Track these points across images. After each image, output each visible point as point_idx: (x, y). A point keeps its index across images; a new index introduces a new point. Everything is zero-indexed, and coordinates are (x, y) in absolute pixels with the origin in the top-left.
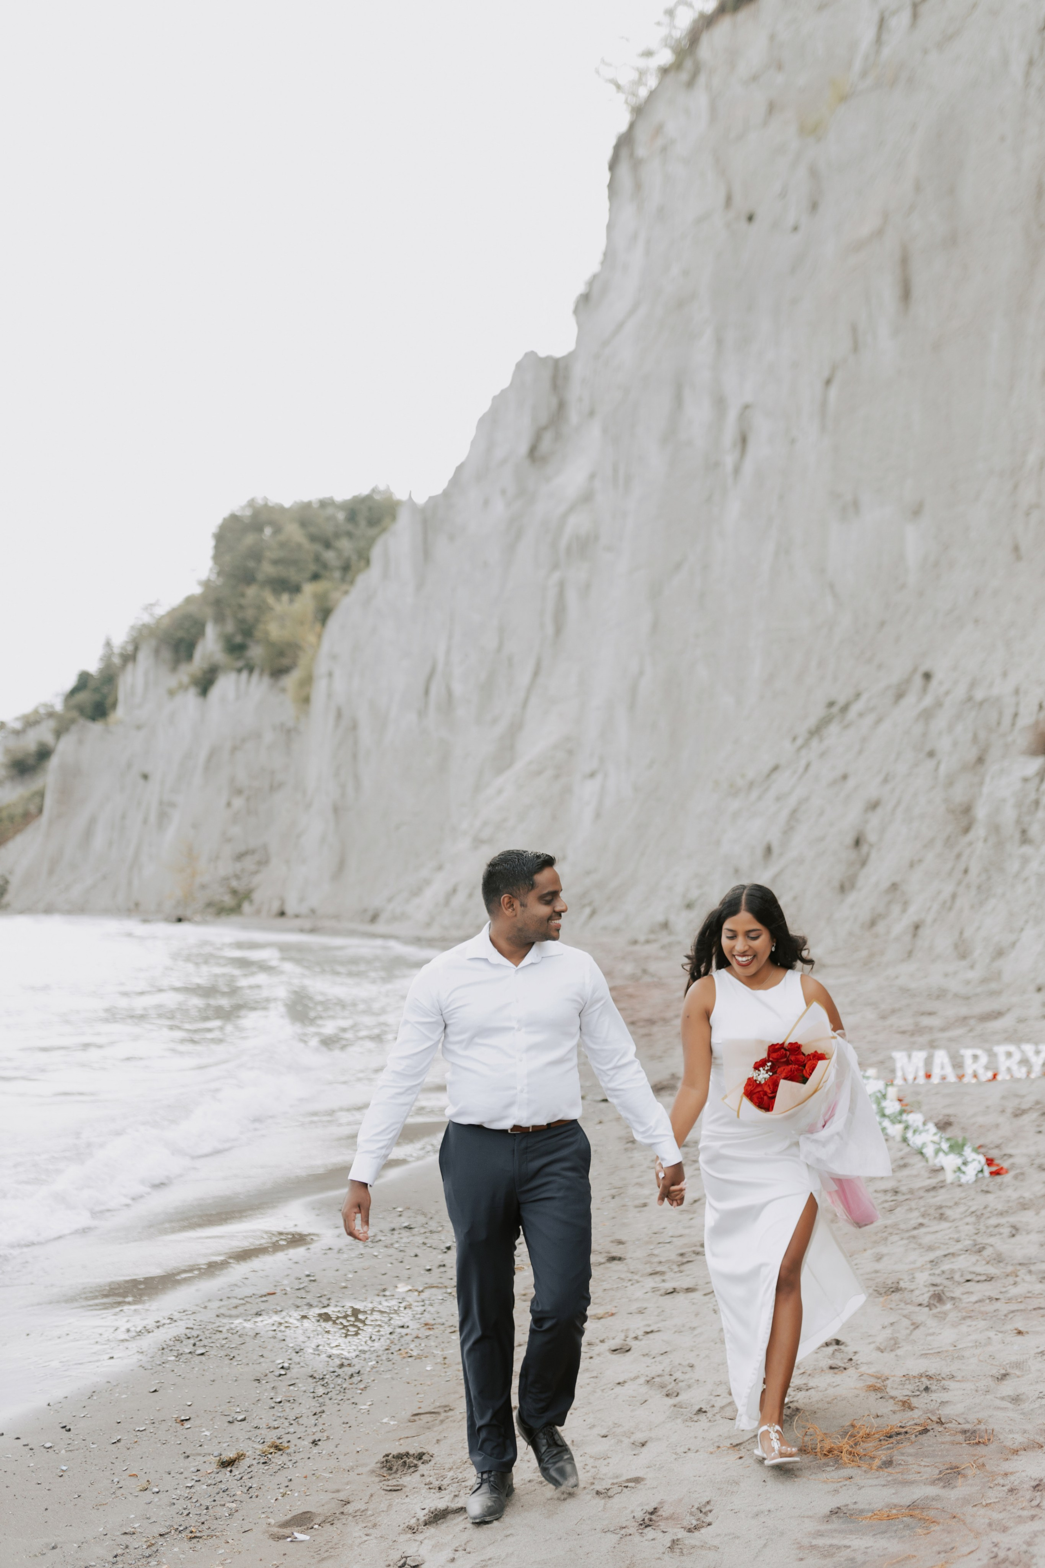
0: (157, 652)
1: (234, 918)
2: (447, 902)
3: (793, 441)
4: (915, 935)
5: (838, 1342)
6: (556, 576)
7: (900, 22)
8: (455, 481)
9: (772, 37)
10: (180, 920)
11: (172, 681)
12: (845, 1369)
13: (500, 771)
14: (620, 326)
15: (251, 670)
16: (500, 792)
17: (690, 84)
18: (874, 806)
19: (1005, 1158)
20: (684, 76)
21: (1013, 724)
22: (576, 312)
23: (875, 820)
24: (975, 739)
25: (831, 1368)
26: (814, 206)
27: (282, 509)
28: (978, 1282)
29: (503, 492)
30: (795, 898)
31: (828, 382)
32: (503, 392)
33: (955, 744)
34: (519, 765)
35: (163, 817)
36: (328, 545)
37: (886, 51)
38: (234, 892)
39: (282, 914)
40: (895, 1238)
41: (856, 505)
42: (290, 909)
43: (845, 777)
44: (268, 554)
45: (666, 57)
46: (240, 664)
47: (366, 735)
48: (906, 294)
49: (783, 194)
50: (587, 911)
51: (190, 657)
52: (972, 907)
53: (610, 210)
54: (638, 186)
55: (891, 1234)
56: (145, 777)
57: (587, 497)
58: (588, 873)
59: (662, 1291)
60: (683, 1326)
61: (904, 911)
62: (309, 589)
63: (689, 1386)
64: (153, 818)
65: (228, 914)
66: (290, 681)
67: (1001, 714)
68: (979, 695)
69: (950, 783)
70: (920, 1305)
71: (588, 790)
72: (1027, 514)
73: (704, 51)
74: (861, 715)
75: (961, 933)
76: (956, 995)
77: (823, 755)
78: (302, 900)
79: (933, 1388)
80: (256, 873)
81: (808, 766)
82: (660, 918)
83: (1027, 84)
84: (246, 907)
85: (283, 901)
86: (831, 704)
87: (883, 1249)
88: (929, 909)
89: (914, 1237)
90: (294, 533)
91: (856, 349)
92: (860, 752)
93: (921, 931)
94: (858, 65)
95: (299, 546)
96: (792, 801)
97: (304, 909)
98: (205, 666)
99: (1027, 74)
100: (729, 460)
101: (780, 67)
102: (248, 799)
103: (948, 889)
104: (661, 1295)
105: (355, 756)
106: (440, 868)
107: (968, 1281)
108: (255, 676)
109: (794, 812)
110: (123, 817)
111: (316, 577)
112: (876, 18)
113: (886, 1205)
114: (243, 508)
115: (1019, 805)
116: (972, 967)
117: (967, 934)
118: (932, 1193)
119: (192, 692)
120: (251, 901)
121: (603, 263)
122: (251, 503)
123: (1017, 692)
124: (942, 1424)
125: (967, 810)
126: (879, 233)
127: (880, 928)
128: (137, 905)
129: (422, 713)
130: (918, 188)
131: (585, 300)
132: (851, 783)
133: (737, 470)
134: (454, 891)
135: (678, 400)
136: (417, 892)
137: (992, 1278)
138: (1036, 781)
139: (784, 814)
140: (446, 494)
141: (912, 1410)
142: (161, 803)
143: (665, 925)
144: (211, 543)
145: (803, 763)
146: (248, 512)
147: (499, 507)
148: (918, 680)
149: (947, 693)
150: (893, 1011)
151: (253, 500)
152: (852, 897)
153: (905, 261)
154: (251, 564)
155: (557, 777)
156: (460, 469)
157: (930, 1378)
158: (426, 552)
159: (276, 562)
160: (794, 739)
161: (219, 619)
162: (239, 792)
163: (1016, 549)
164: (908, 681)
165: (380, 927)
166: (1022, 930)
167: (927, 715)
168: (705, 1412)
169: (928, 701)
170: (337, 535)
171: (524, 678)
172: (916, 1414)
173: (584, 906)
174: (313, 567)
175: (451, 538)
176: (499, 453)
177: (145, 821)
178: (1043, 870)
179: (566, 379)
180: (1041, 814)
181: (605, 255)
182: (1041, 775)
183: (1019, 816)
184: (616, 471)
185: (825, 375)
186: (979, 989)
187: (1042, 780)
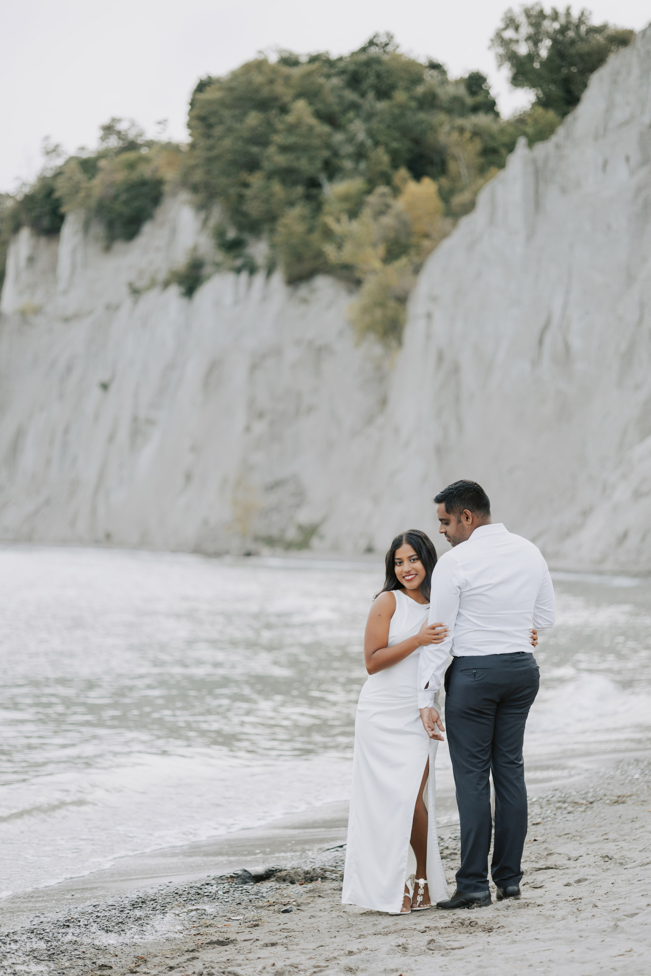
0: (86, 227)
10: (248, 554)
15: (253, 272)
29: (627, 159)
35: (138, 435)
36: (336, 124)
39: (370, 550)
44: (276, 139)
46: (238, 263)
47: (469, 379)
56: (105, 386)
64: (123, 435)
65: (299, 549)
84: (315, 542)
85: (371, 538)
98: (190, 261)
102: (271, 423)
105: (457, 399)
106: (588, 514)
108: (259, 279)
110: (66, 431)
111: (332, 171)
119: (174, 291)
120: (322, 537)
128: (109, 535)
129: (536, 362)
142: (135, 419)
147: (622, 173)
154: (255, 149)
159: (286, 149)
175: (564, 190)
176: (619, 115)
177: (111, 439)
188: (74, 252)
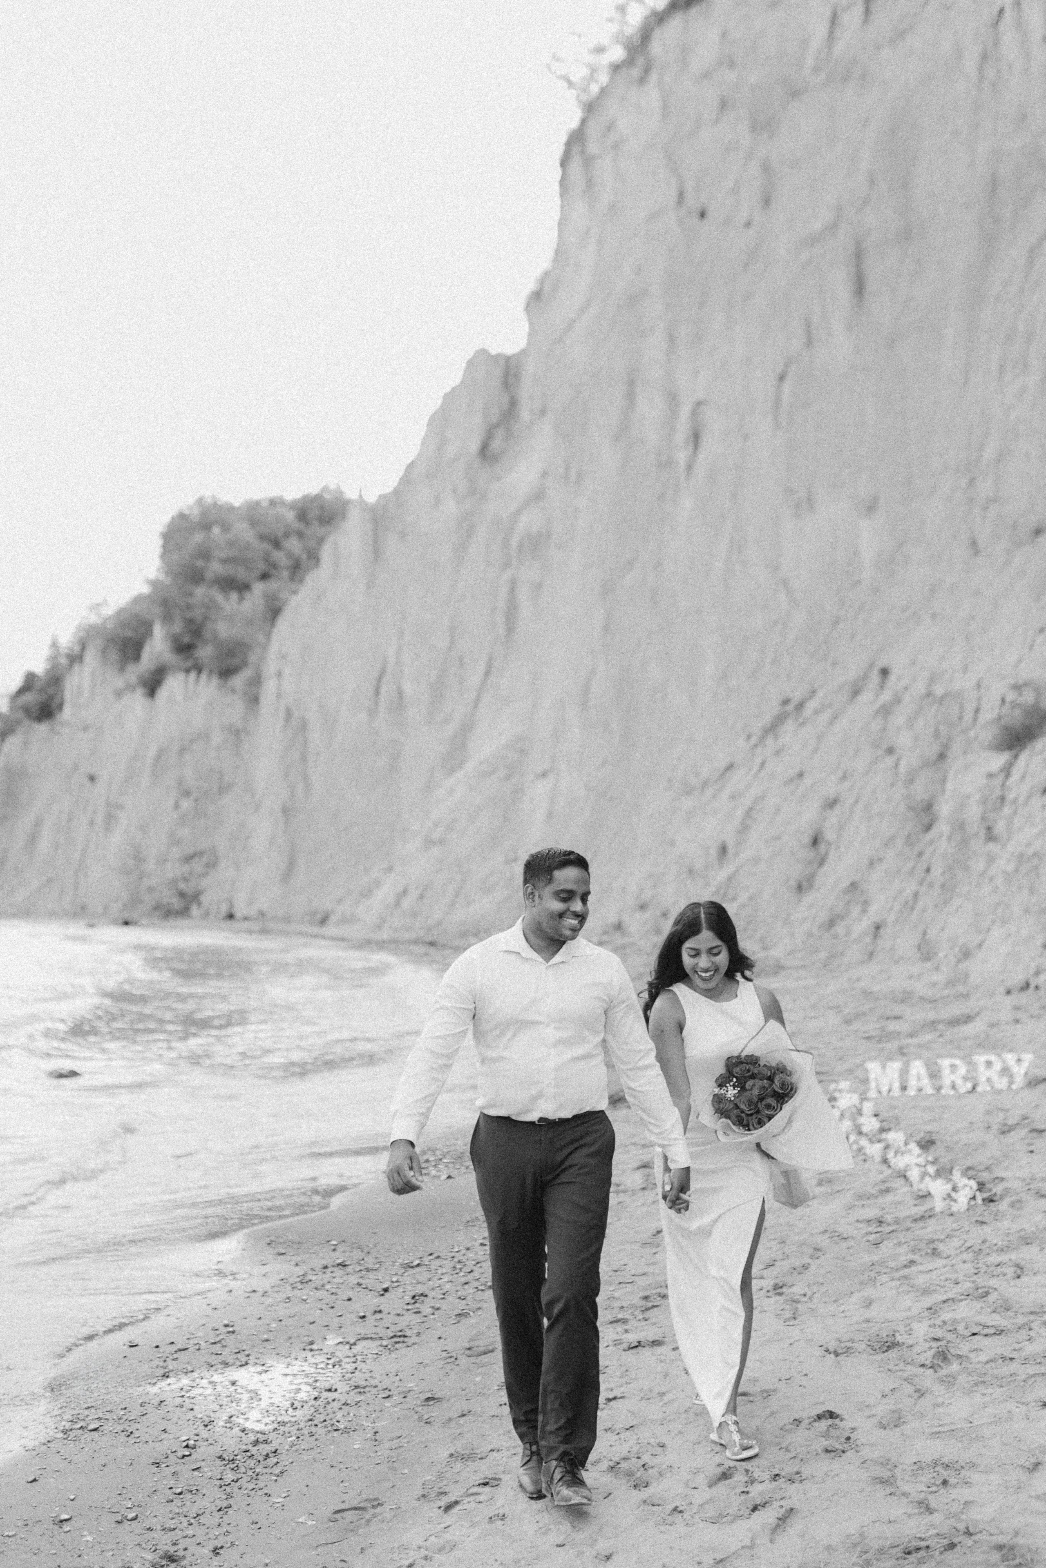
0: (104, 652)
1: (181, 922)
2: (398, 904)
3: (747, 437)
4: (875, 937)
5: (832, 1415)
6: (508, 574)
7: (852, 18)
8: (406, 479)
9: (724, 35)
10: (126, 923)
11: (120, 683)
12: (843, 1452)
13: (451, 771)
14: (572, 324)
15: (200, 671)
16: (451, 792)
17: (642, 80)
18: (832, 803)
20: (636, 72)
21: (975, 719)
22: (528, 308)
23: (833, 817)
24: (937, 734)
25: (827, 1451)
26: (767, 202)
27: (231, 509)
28: (986, 1335)
29: (454, 491)
30: (751, 899)
31: (782, 378)
32: (453, 389)
33: (916, 739)
34: (469, 766)
35: (110, 819)
36: (277, 545)
37: (839, 47)
38: (182, 895)
39: (231, 916)
40: (884, 1278)
41: (810, 501)
42: (239, 912)
43: (801, 775)
44: (217, 553)
45: (617, 53)
46: (189, 664)
47: (315, 736)
48: (860, 288)
49: (735, 191)
51: (137, 657)
52: (936, 906)
53: (561, 207)
54: (590, 183)
55: (879, 1273)
56: (92, 778)
57: (538, 496)
59: (625, 1346)
60: (651, 1391)
61: (864, 911)
62: (258, 588)
63: (661, 1474)
64: (99, 819)
65: (176, 917)
66: (238, 681)
67: (962, 708)
68: (939, 690)
69: (910, 781)
70: (923, 1366)
71: (540, 790)
72: (986, 509)
73: (656, 47)
74: (817, 712)
75: (925, 933)
76: (922, 998)
77: (778, 753)
78: (250, 903)
79: (952, 1481)
80: (206, 874)
81: (763, 764)
82: (612, 919)
83: (981, 78)
84: (195, 911)
85: (231, 904)
86: (786, 702)
87: (869, 1292)
88: (891, 909)
89: (905, 1277)
90: (243, 532)
91: (809, 343)
92: (815, 750)
93: (882, 931)
94: (810, 62)
95: (247, 546)
96: (747, 801)
97: (253, 912)
98: (153, 666)
99: (981, 69)
100: (682, 457)
101: (732, 65)
102: (196, 801)
103: (911, 887)
104: (624, 1350)
105: (304, 758)
106: (390, 869)
107: (974, 1334)
108: (204, 676)
109: (750, 810)
110: (70, 819)
111: (265, 576)
112: (828, 13)
113: (872, 1237)
114: (190, 508)
115: (984, 801)
116: (937, 968)
117: (932, 934)
118: (921, 1224)
119: (140, 692)
120: (199, 904)
121: (554, 260)
122: (200, 501)
123: (979, 686)
124: (971, 1535)
125: (929, 807)
126: (832, 228)
127: (840, 929)
128: (83, 908)
129: (372, 713)
130: (872, 182)
131: (537, 296)
132: (808, 781)
133: (689, 468)
134: (405, 892)
135: (630, 396)
136: (367, 893)
137: (1002, 1331)
138: (1002, 776)
139: (740, 813)
140: (396, 492)
141: (931, 1513)
142: (108, 804)
143: (619, 927)
144: (159, 542)
145: (758, 761)
146: (196, 512)
147: (450, 507)
148: (875, 677)
149: (906, 688)
150: (858, 1016)
151: (201, 498)
152: (809, 898)
153: (859, 255)
154: (200, 563)
155: (508, 778)
156: (411, 466)
157: (947, 1466)
158: (377, 551)
159: (225, 561)
160: (749, 737)
161: (167, 618)
162: (187, 794)
163: (974, 543)
164: (865, 677)
165: (330, 930)
166: (989, 930)
167: (886, 711)
168: (681, 1512)
169: (886, 696)
170: (287, 535)
171: (475, 679)
172: (937, 1518)
174: (262, 566)
175: (403, 535)
176: (451, 450)
177: (92, 823)
178: (1010, 868)
179: (517, 376)
180: (1007, 810)
181: (557, 252)
182: (1007, 770)
183: (985, 812)
184: (567, 468)
185: (779, 369)
186: (946, 992)
187: (1008, 776)
188: (93, 674)
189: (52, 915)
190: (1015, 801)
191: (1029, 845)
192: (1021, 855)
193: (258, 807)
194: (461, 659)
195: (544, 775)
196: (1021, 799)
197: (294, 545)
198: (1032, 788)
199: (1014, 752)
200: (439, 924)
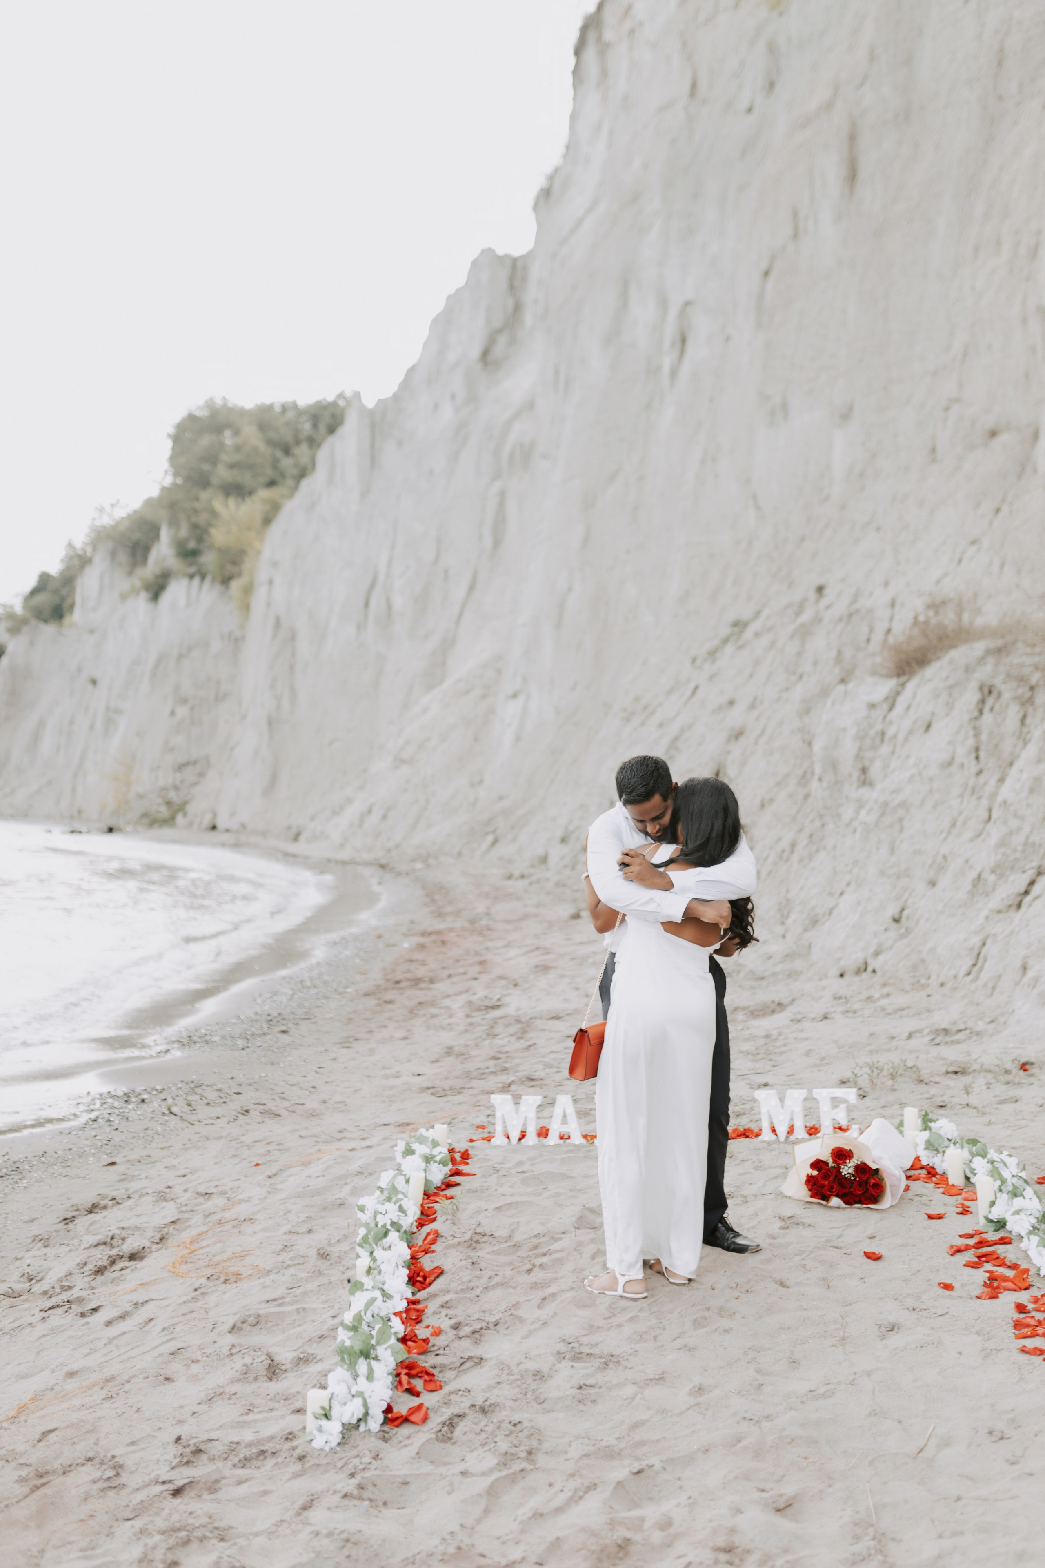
0: (113, 554)
1: (167, 831)
2: (361, 825)
3: (728, 339)
6: (498, 486)
8: (406, 384)
10: (111, 830)
11: (124, 584)
13: (428, 688)
14: (579, 223)
15: (203, 577)
16: (425, 710)
18: (738, 735)
19: (468, 1364)
21: (885, 641)
22: (536, 207)
23: (737, 750)
24: (839, 658)
26: (772, 85)
27: (242, 412)
29: (453, 397)
31: (767, 274)
32: (457, 290)
33: (816, 663)
34: (449, 683)
35: (109, 723)
36: (287, 451)
38: (169, 803)
39: (214, 828)
41: (785, 407)
42: (221, 825)
43: (731, 703)
44: (224, 457)
46: (192, 570)
47: (304, 646)
48: (852, 174)
49: (739, 72)
50: (490, 838)
51: (145, 561)
52: (801, 860)
53: (574, 99)
54: (604, 73)
56: (94, 682)
57: (529, 406)
58: (501, 798)
62: (261, 494)
64: (99, 724)
65: (161, 826)
66: (235, 588)
67: (871, 630)
71: (511, 711)
72: (947, 409)
74: (757, 635)
77: (711, 678)
78: (232, 814)
80: (195, 784)
81: (696, 688)
82: (540, 852)
84: (180, 819)
85: (215, 815)
86: (736, 624)
88: (767, 858)
90: (252, 436)
91: (795, 236)
92: (751, 675)
95: (255, 452)
96: (674, 729)
97: (234, 824)
98: (158, 571)
100: (667, 363)
102: (192, 709)
105: (292, 668)
106: (362, 786)
108: (207, 583)
109: (676, 739)
110: (71, 722)
111: (272, 483)
114: (201, 408)
115: (861, 736)
117: (792, 894)
119: (144, 596)
120: (185, 815)
121: (565, 156)
122: (210, 403)
123: (893, 604)
126: (829, 106)
128: (80, 812)
129: (360, 626)
130: (872, 57)
131: (546, 193)
132: (733, 709)
133: (674, 373)
134: (370, 811)
135: (624, 297)
136: (336, 812)
138: (885, 707)
140: (396, 397)
142: (108, 709)
143: (544, 860)
144: (169, 444)
145: (692, 685)
146: (206, 413)
147: (448, 413)
148: (812, 595)
149: (828, 607)
151: (211, 399)
153: (852, 138)
154: (206, 467)
155: (484, 697)
156: (411, 371)
158: (373, 458)
159: (232, 466)
160: (694, 660)
161: (174, 522)
162: (184, 701)
163: (933, 450)
165: (300, 846)
167: (804, 633)
170: (298, 442)
171: (459, 592)
173: (487, 834)
174: (270, 473)
175: (399, 444)
176: (452, 356)
177: (92, 727)
178: (871, 819)
179: (524, 279)
180: (885, 749)
181: (568, 147)
182: (891, 701)
183: (860, 749)
184: (557, 373)
185: (764, 265)
186: (778, 969)
187: (892, 707)
188: (100, 577)
189: (50, 818)
190: (895, 737)
191: (896, 791)
192: (886, 804)
193: (244, 717)
194: (446, 572)
195: (515, 696)
196: (901, 738)
197: (302, 451)
198: (915, 722)
199: (903, 679)
200: (398, 846)
